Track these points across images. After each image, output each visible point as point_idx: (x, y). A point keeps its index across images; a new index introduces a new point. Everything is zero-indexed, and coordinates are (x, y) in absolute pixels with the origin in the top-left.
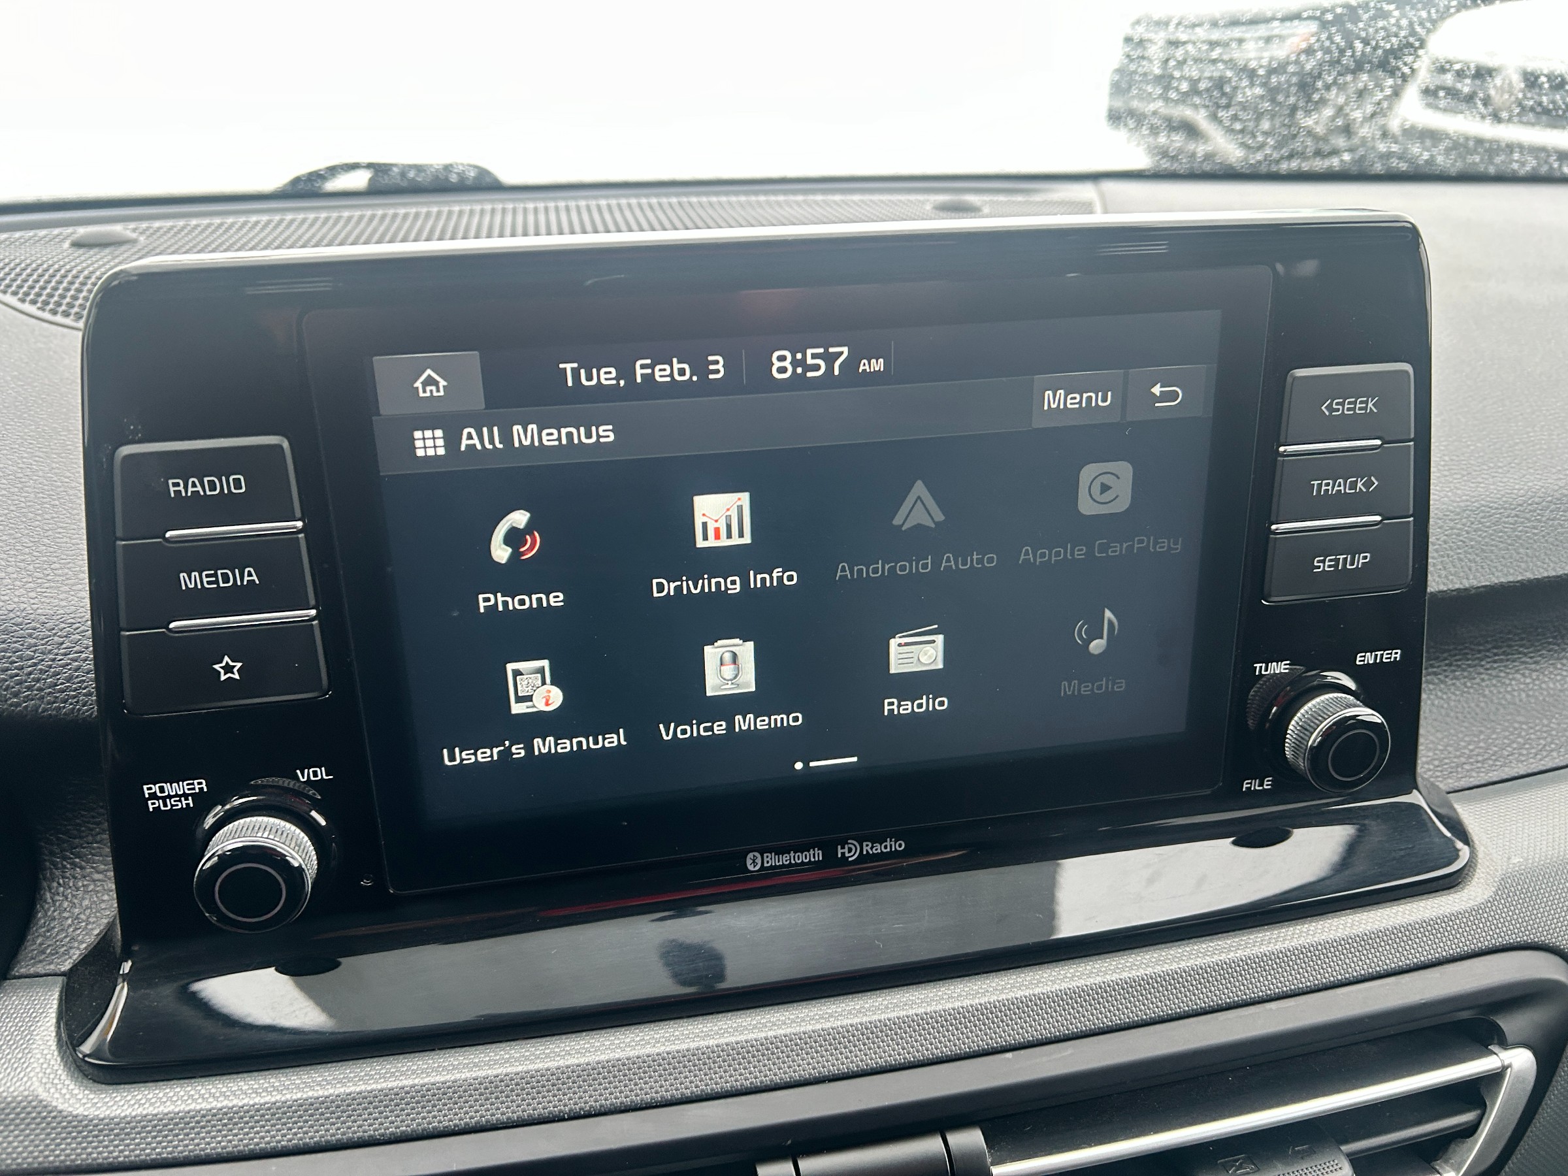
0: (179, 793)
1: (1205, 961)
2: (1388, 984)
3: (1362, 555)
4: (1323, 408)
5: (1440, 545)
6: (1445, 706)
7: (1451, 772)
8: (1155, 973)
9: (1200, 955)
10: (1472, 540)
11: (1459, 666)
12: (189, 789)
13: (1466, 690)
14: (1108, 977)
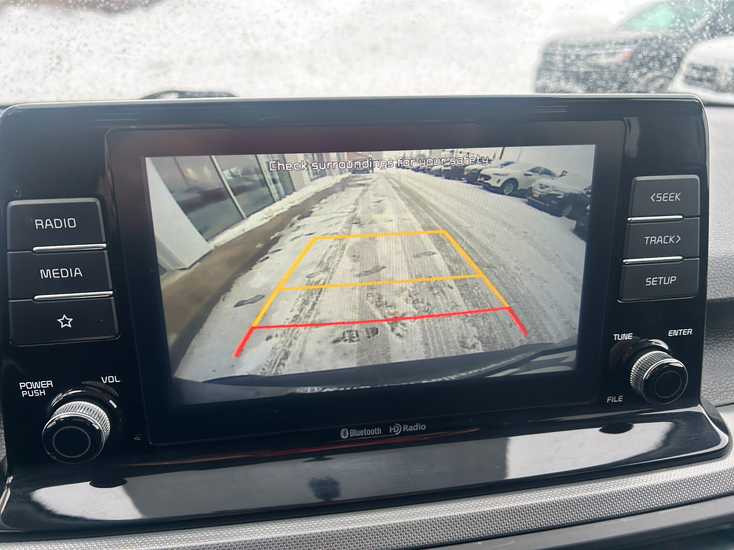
0: (38, 387)
1: (587, 494)
2: (686, 509)
3: (672, 277)
4: (651, 198)
5: (711, 275)
6: (713, 361)
7: (717, 396)
8: (560, 500)
9: (585, 491)
10: (728, 273)
11: (720, 340)
12: (43, 386)
13: (724, 353)
14: (534, 501)
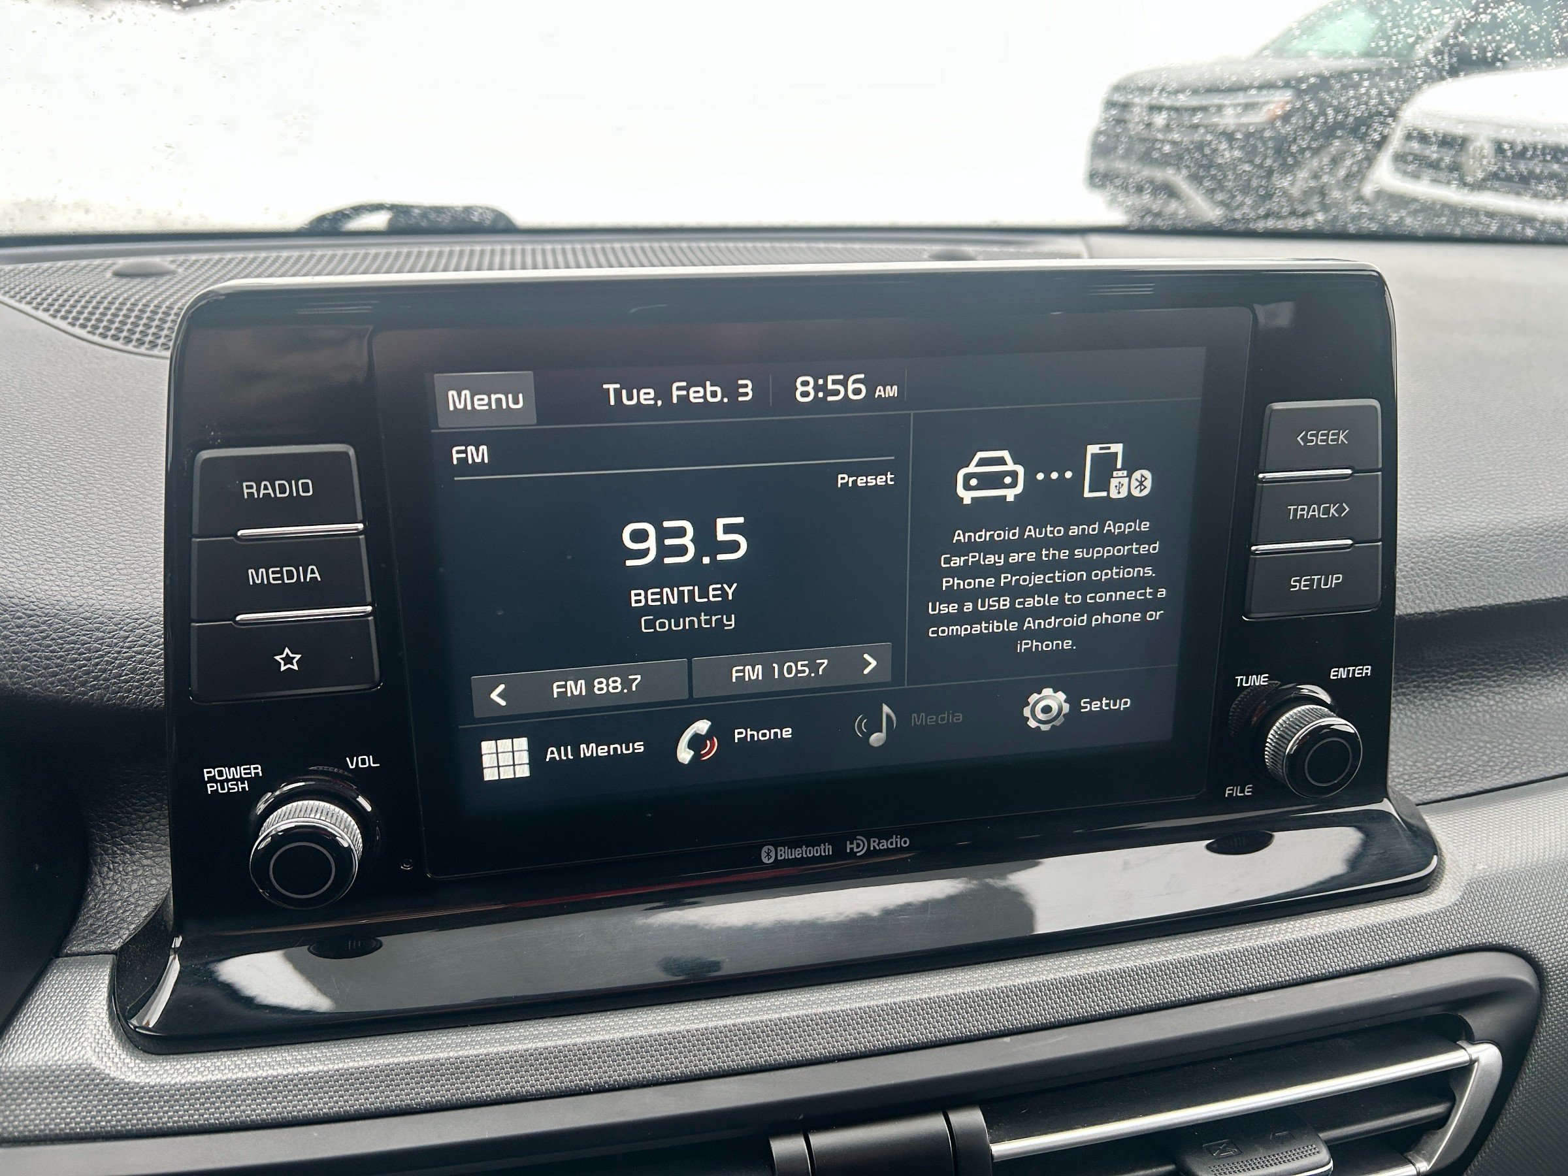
0: (236, 777)
1: (1190, 955)
2: (1361, 980)
3: (1335, 576)
4: (1299, 439)
5: (1407, 571)
6: (1415, 725)
7: (1420, 786)
8: (1143, 965)
9: (1186, 949)
10: (1437, 567)
11: (1426, 688)
12: (245, 774)
13: (1433, 710)
14: (1100, 968)
